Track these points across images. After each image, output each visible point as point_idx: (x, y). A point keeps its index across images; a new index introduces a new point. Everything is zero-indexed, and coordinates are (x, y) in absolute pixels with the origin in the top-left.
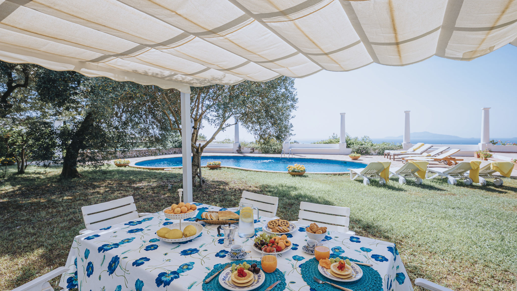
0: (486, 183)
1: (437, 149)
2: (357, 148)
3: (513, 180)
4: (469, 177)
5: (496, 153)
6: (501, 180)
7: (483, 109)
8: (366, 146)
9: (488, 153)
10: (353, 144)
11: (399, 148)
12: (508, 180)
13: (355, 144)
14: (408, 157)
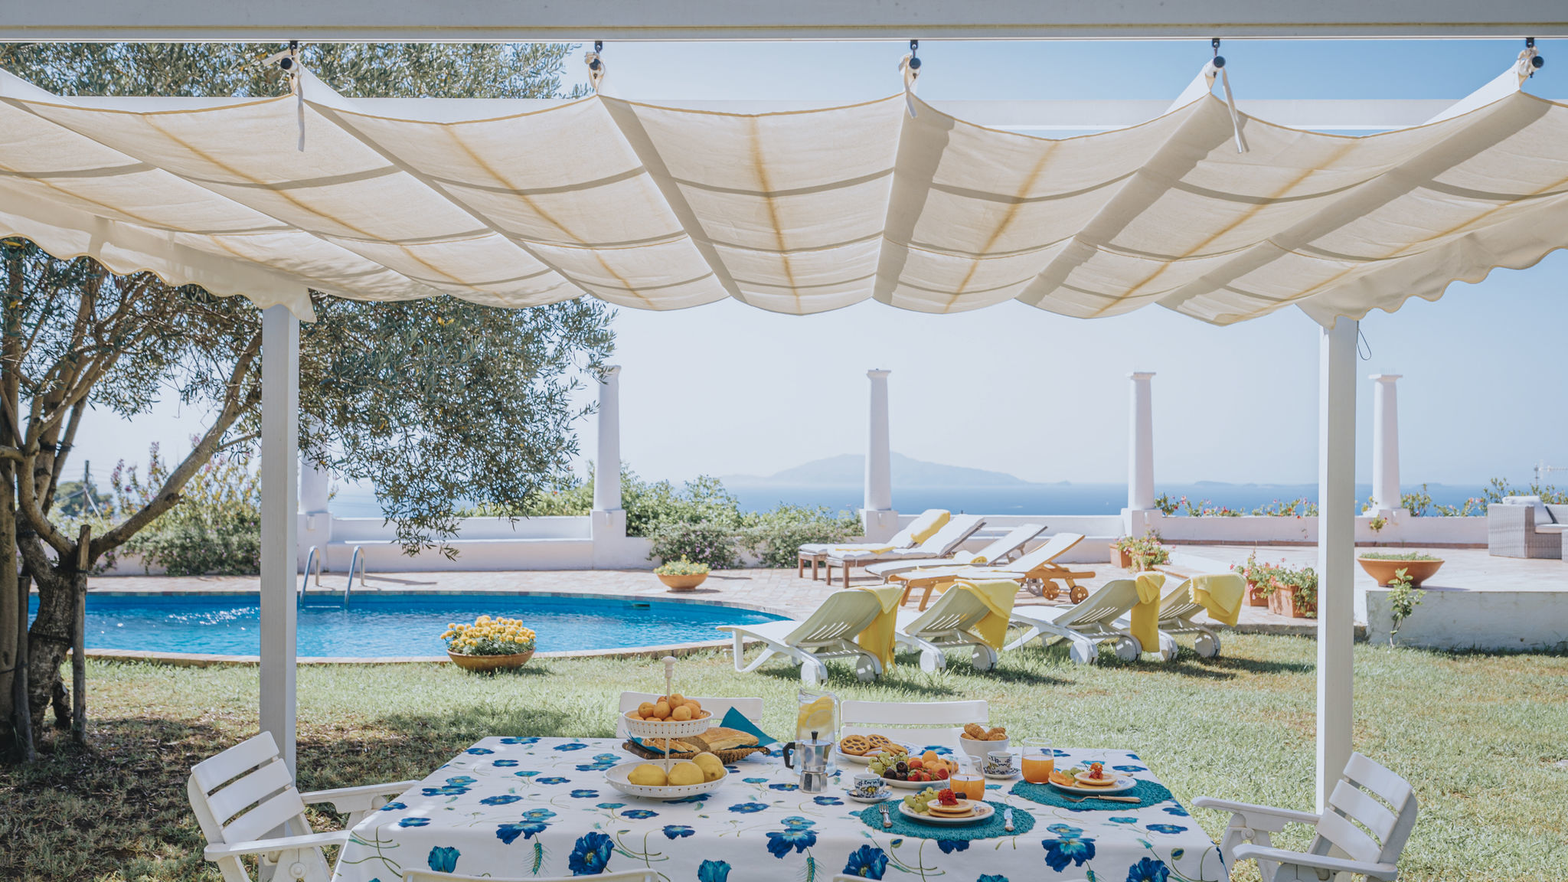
0: (1176, 651)
1: (1003, 534)
2: (676, 535)
3: (1241, 636)
4: (1129, 633)
5: (1178, 547)
6: (1215, 640)
7: (1132, 378)
8: (714, 526)
9: (1156, 546)
10: (656, 516)
11: (849, 531)
12: (1228, 639)
13: (662, 517)
14: (909, 569)
